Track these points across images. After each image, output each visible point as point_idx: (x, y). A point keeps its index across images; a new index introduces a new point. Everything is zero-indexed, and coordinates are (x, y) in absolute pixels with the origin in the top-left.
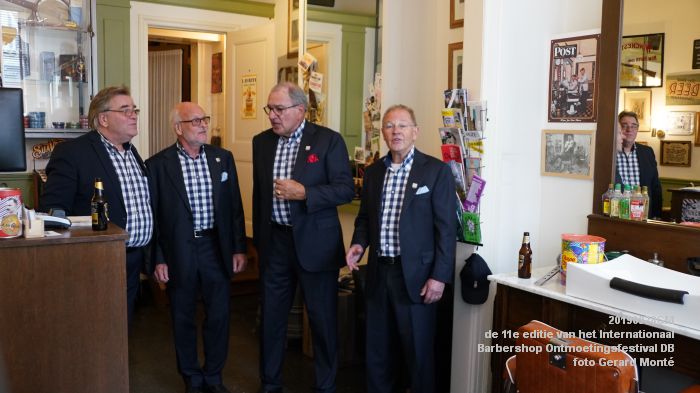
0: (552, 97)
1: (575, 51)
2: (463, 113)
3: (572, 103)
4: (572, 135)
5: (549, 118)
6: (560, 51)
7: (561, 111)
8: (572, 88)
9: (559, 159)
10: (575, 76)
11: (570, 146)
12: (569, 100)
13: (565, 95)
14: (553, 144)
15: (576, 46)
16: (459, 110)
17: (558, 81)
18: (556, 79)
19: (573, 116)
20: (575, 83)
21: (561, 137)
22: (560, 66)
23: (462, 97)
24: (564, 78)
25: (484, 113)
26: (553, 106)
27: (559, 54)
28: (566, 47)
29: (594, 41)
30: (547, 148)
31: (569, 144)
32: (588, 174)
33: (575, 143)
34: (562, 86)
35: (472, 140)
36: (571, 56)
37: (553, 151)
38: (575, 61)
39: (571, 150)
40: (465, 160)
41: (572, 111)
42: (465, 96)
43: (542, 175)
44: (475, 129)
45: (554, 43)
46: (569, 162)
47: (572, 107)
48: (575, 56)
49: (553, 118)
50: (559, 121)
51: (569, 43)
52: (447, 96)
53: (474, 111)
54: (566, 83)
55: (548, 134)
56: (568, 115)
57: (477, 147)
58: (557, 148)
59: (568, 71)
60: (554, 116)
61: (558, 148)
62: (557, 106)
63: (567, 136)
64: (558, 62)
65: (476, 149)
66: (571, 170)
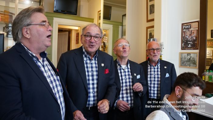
0: (182, 42)
1: (190, 27)
3: (190, 43)
4: (190, 54)
5: (182, 48)
6: (185, 27)
7: (186, 46)
8: (189, 38)
9: (185, 62)
10: (191, 35)
11: (189, 58)
12: (189, 43)
13: (187, 41)
15: (190, 25)
17: (184, 37)
18: (184, 36)
19: (190, 48)
20: (191, 37)
21: (186, 55)
22: (185, 32)
24: (187, 36)
25: (162, 46)
26: (183, 44)
27: (184, 28)
28: (187, 25)
29: (197, 23)
30: (181, 58)
31: (189, 57)
32: (196, 67)
33: (191, 57)
34: (186, 38)
36: (189, 28)
37: (183, 59)
38: (190, 30)
39: (190, 59)
41: (190, 46)
42: (155, 40)
43: (179, 67)
45: (183, 24)
46: (189, 63)
47: (190, 45)
48: (190, 28)
49: (183, 48)
50: (185, 49)
51: (188, 24)
52: (149, 41)
54: (187, 37)
55: (181, 54)
56: (188, 48)
58: (184, 58)
59: (188, 33)
62: (184, 45)
63: (188, 54)
64: (184, 30)
66: (190, 65)
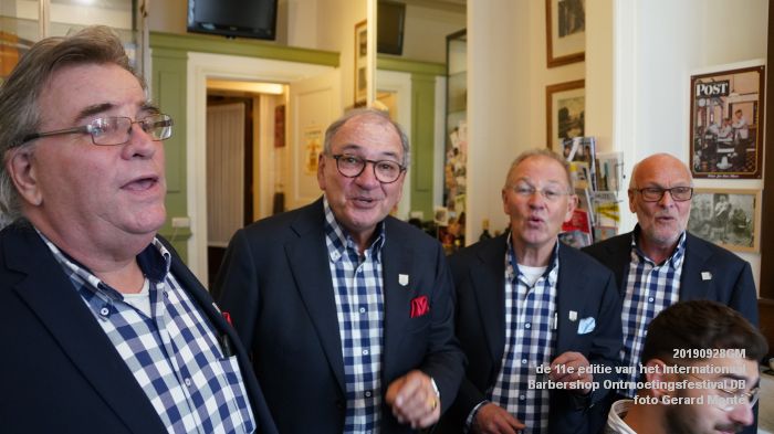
0: (694, 147)
1: (727, 88)
2: (590, 168)
3: (725, 154)
4: (726, 196)
6: (705, 89)
7: (709, 165)
8: (724, 135)
9: (707, 226)
10: (728, 121)
11: (723, 209)
12: (720, 151)
13: (714, 144)
14: (699, 206)
15: (727, 81)
16: (586, 165)
17: (702, 127)
18: (700, 124)
19: (725, 171)
20: (728, 129)
21: (711, 198)
22: (705, 108)
23: (588, 148)
24: (712, 123)
25: (620, 168)
26: (696, 158)
27: (702, 93)
28: (713, 84)
29: (756, 75)
31: (721, 207)
32: (752, 246)
33: (730, 206)
34: (709, 133)
35: (604, 203)
36: (720, 94)
37: (698, 214)
38: (728, 101)
39: (725, 214)
40: (593, 229)
41: (724, 164)
42: (592, 147)
44: (607, 189)
45: (695, 80)
46: (722, 230)
47: (725, 160)
48: (727, 94)
49: (697, 173)
50: (705, 177)
51: (717, 79)
52: (566, 147)
53: (606, 166)
54: (714, 129)
56: (718, 170)
57: (611, 213)
58: (703, 210)
59: (717, 114)
60: (697, 170)
61: (705, 211)
62: (702, 159)
63: (718, 196)
64: (702, 103)
65: (608, 215)
66: (725, 240)
